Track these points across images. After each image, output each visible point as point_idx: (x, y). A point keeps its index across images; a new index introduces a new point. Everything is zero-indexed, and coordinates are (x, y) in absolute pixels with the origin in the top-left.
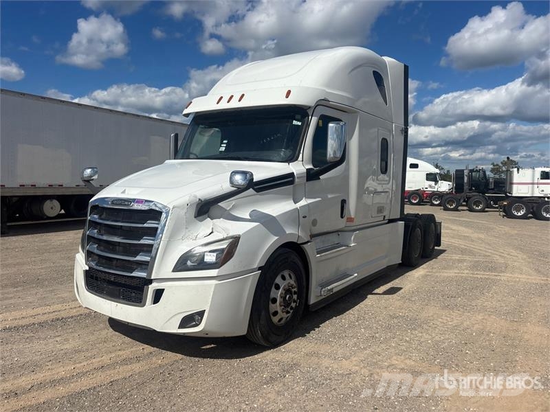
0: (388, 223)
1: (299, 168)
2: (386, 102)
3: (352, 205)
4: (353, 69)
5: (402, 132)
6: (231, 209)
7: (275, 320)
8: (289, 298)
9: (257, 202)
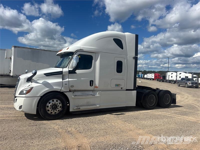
0: (126, 90)
1: (66, 70)
2: (122, 48)
3: (97, 82)
4: (99, 39)
5: (134, 58)
6: (37, 80)
7: (49, 112)
8: (54, 107)
9: (47, 79)
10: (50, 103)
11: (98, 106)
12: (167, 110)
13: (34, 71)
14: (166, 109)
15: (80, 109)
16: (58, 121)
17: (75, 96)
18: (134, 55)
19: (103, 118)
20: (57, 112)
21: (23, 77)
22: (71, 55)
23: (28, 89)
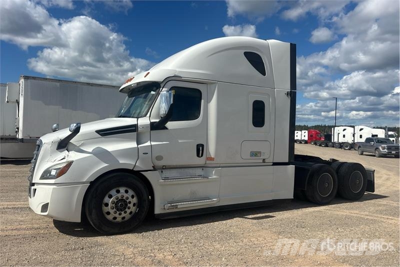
0: (273, 165)
1: (144, 121)
2: (263, 73)
3: (211, 149)
4: (214, 54)
5: (288, 94)
6: (80, 146)
7: (110, 217)
8: (121, 205)
9: (102, 142)
10: (110, 197)
11: (215, 202)
12: (358, 206)
13: (73, 126)
14: (356, 204)
15: (177, 208)
16: (130, 235)
17: (166, 179)
18: (287, 87)
19: (228, 226)
20: (127, 216)
21: (49, 140)
22: (155, 88)
23: (61, 166)
